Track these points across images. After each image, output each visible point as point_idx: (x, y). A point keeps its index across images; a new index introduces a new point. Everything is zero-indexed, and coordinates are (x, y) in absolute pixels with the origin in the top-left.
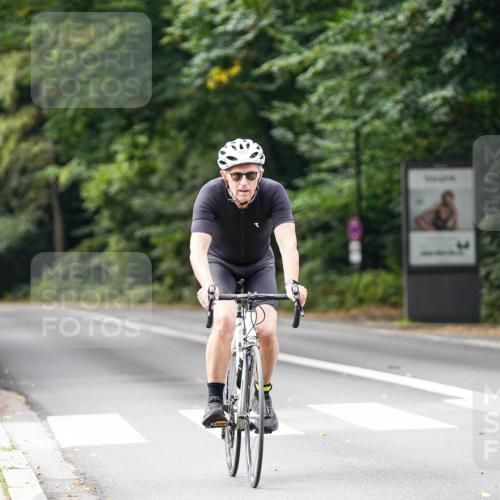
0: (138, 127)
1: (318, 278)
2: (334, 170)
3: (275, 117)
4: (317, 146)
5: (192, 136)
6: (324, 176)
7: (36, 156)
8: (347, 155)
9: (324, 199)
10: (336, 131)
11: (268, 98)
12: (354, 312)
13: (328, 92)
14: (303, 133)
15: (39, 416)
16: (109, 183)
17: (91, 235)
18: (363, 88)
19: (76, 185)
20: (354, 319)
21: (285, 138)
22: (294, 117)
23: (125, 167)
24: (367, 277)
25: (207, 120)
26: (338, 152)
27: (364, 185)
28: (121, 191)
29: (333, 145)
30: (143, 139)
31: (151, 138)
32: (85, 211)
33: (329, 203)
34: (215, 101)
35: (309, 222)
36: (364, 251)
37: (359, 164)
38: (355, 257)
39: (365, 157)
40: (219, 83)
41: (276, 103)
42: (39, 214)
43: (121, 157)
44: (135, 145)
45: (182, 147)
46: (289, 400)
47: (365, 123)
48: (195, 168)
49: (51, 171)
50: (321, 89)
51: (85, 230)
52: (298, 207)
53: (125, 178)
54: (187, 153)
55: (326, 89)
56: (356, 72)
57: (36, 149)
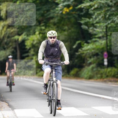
0: (42, 24)
1: (95, 69)
2: (100, 38)
3: (82, 22)
4: (95, 31)
5: (58, 27)
6: (96, 39)
7: (12, 33)
8: (103, 33)
9: (97, 46)
10: (100, 26)
11: (80, 17)
12: (105, 79)
13: (98, 15)
14: (91, 27)
15: (12, 109)
16: (34, 41)
17: (28, 56)
18: (108, 13)
19: (23, 41)
20: (105, 82)
21: (85, 28)
22: (88, 22)
23: (38, 36)
24: (109, 69)
25: (62, 23)
26: (101, 32)
27: (108, 42)
28: (37, 43)
29: (99, 30)
30: (43, 28)
31: (46, 27)
32: (26, 49)
33: (98, 47)
34: (65, 17)
35: (92, 52)
36: (108, 62)
37: (107, 36)
38: (106, 63)
39: (109, 34)
40: (66, 12)
41: (83, 18)
42: (13, 50)
43: (37, 33)
44: (41, 30)
46: (86, 105)
47: (109, 24)
49: (16, 37)
50: (96, 14)
51: (26, 55)
52: (89, 48)
53: (38, 39)
55: (98, 14)
56: (106, 9)
57: (12, 31)
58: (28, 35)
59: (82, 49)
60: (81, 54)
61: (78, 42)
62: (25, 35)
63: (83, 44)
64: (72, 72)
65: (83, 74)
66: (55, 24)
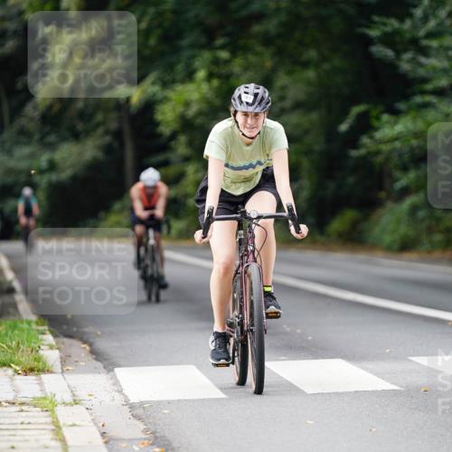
0: (220, 41)
1: (421, 214)
2: (440, 93)
3: (374, 33)
4: (420, 65)
5: (280, 53)
6: (428, 98)
10: (442, 48)
14: (406, 51)
15: (105, 368)
16: (187, 104)
19: (149, 106)
21: (386, 56)
22: (396, 33)
23: (205, 87)
26: (445, 71)
28: (200, 113)
30: (224, 55)
31: (234, 53)
32: (160, 135)
35: (412, 149)
41: (376, 18)
42: (108, 139)
43: (201, 74)
44: (216, 62)
45: (268, 64)
46: (388, 351)
48: (283, 88)
52: (400, 133)
53: (204, 99)
54: (274, 70)
58: (165, 84)
59: (372, 138)
60: (369, 153)
61: (356, 110)
62: (153, 83)
63: (378, 118)
64: (337, 225)
65: (377, 231)
66: (267, 41)
